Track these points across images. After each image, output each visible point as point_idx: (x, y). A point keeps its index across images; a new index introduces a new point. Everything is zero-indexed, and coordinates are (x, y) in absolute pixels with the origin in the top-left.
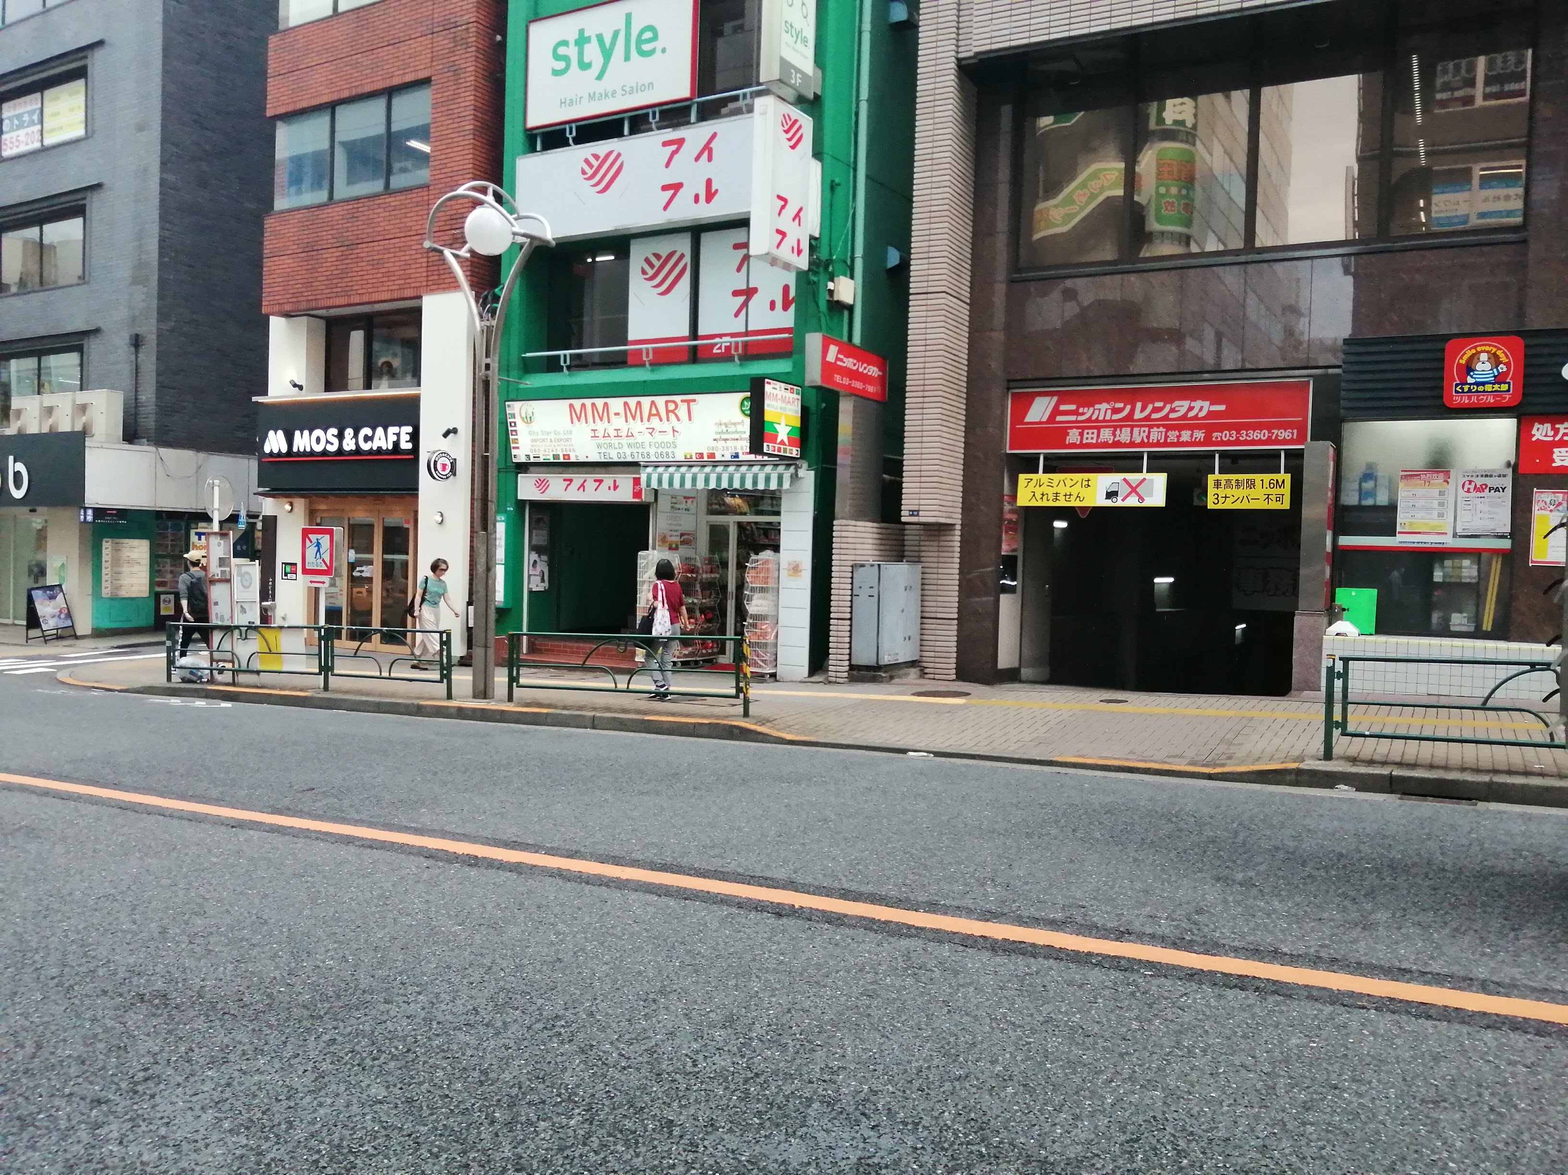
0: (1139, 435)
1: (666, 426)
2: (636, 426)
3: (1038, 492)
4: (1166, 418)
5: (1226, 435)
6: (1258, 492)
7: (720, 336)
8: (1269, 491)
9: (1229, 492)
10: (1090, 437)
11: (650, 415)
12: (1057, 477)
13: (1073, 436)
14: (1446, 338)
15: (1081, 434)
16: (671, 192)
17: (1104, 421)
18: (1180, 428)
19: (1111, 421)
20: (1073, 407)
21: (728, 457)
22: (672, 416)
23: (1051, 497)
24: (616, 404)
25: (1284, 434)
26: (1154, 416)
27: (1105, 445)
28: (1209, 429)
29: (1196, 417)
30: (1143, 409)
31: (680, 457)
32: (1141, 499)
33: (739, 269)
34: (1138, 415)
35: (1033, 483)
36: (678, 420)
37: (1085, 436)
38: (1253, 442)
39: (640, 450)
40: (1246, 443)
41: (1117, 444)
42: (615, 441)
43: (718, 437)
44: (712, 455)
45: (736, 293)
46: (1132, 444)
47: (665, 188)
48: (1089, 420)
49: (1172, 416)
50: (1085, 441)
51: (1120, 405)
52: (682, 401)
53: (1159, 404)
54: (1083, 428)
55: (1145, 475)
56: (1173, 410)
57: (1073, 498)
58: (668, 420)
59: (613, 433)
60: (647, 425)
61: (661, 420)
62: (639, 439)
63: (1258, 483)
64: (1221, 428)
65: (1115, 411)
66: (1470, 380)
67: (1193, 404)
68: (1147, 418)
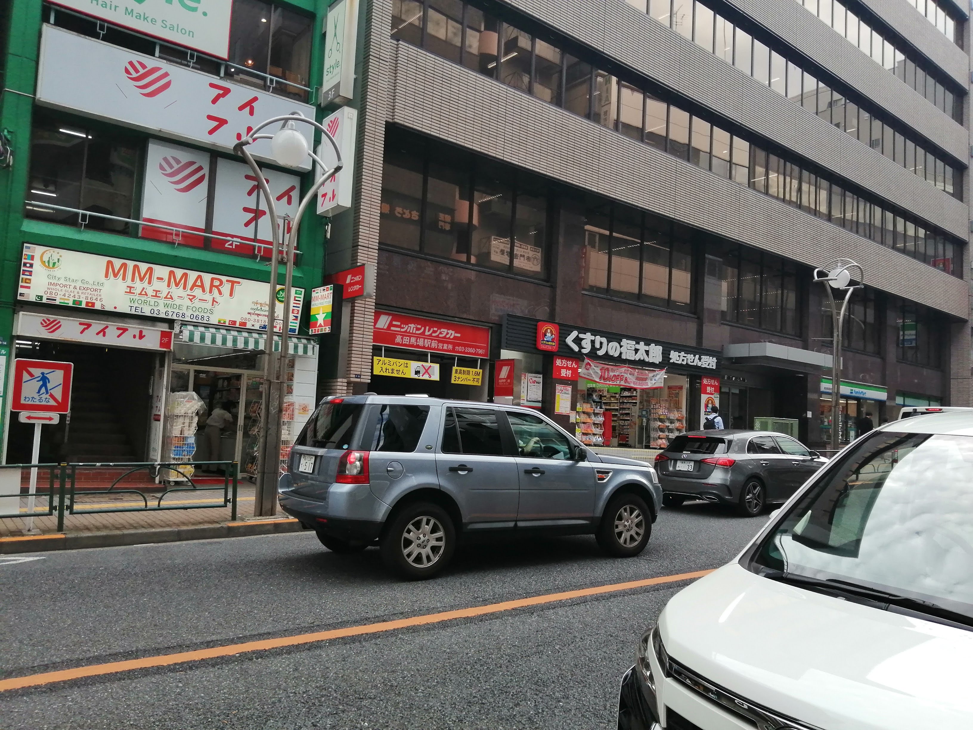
0: (427, 343)
1: (208, 297)
2: (177, 291)
3: (384, 367)
4: (438, 336)
5: (460, 349)
6: (471, 377)
7: (233, 236)
8: (474, 377)
9: (460, 376)
10: (406, 340)
11: (194, 285)
12: (393, 360)
13: (398, 339)
14: (539, 321)
15: (402, 339)
16: (215, 124)
17: (412, 333)
18: (443, 342)
19: (415, 334)
20: (399, 323)
21: (257, 327)
22: (215, 291)
23: (390, 371)
24: (161, 271)
25: (480, 351)
26: (434, 335)
27: (412, 346)
28: (455, 345)
29: (449, 338)
30: (429, 331)
31: (214, 320)
32: (430, 376)
33: (250, 193)
34: (427, 333)
35: (381, 362)
36: (220, 293)
37: (404, 340)
38: (470, 353)
39: (176, 311)
40: (467, 353)
41: (418, 346)
42: (152, 301)
43: (252, 311)
44: (244, 324)
45: (246, 210)
46: (424, 347)
47: (210, 117)
48: (406, 332)
49: (440, 336)
50: (404, 343)
51: (419, 326)
52: (227, 281)
53: (435, 329)
54: (403, 336)
55: (429, 364)
56: (441, 333)
57: (400, 372)
58: (211, 292)
59: (150, 292)
60: (189, 292)
61: (204, 291)
62: (178, 302)
63: (471, 373)
64: (459, 345)
65: (418, 329)
66: (545, 339)
67: (449, 331)
68: (430, 335)
